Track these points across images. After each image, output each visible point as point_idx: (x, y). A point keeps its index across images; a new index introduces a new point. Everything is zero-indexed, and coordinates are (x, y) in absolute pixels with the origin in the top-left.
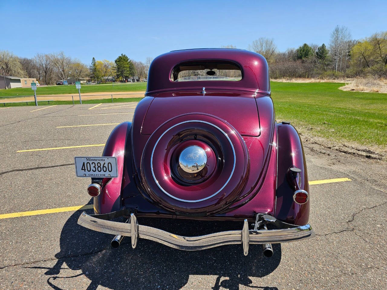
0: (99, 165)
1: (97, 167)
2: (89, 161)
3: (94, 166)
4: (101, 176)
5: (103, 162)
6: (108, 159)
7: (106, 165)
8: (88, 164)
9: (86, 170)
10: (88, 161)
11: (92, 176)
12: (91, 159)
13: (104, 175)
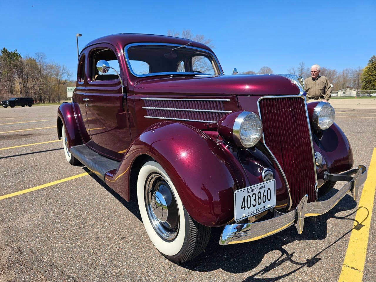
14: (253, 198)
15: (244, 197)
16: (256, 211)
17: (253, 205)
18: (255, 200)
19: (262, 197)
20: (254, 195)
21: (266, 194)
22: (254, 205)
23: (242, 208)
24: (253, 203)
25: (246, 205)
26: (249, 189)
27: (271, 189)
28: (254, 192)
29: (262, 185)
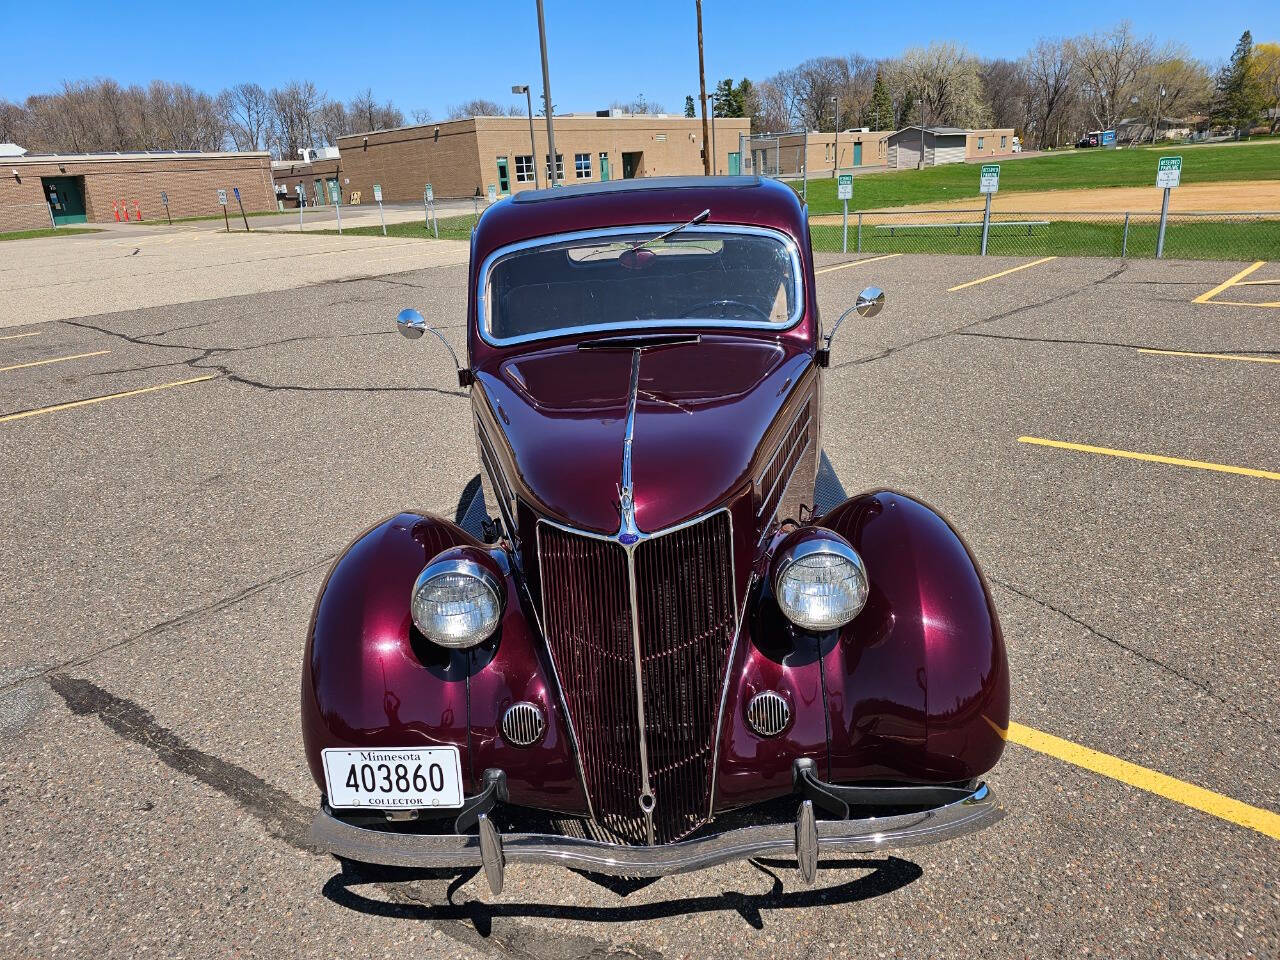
14: (380, 775)
15: (353, 766)
16: (391, 801)
17: (381, 788)
18: (387, 778)
19: (410, 777)
20: (384, 769)
21: (424, 772)
22: (387, 787)
23: (348, 785)
24: (381, 782)
25: (360, 782)
26: (366, 754)
27: (442, 767)
28: (384, 762)
29: (409, 753)
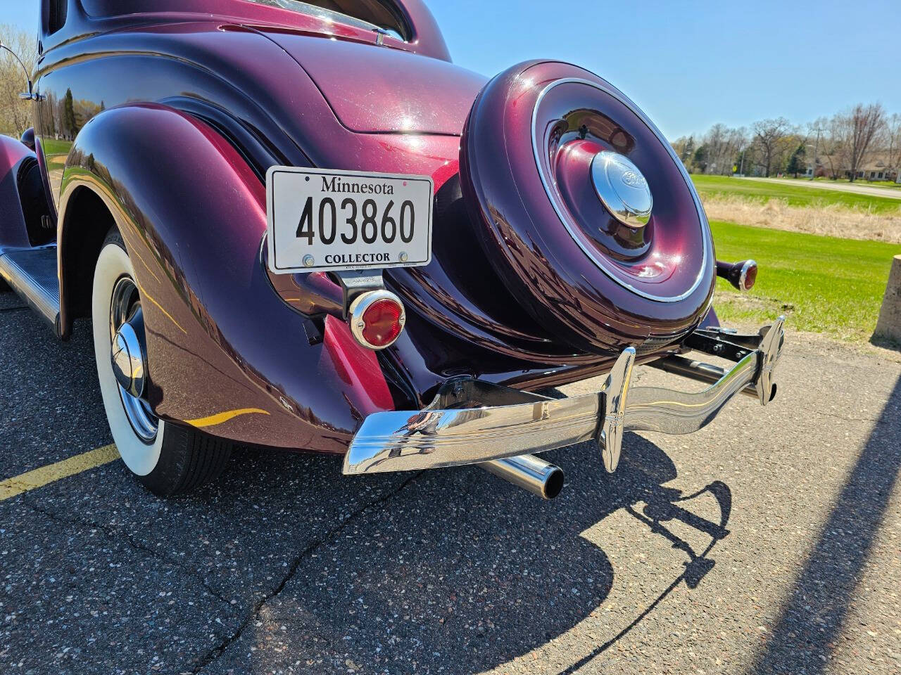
0: (370, 213)
1: (360, 220)
2: (334, 190)
3: (350, 217)
4: (376, 261)
5: (388, 198)
6: (405, 184)
7: (395, 213)
8: (328, 206)
9: (317, 238)
10: (329, 194)
11: (341, 263)
12: (342, 182)
13: (386, 256)
